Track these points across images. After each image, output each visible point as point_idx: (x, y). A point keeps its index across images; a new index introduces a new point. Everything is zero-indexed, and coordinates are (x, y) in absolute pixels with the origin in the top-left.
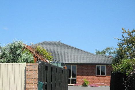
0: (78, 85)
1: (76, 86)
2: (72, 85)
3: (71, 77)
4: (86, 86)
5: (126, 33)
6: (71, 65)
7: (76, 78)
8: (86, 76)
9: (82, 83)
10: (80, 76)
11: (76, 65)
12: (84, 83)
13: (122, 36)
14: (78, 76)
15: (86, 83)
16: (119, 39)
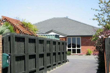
0: (82, 54)
1: (81, 55)
2: (78, 55)
3: (76, 47)
4: (90, 55)
5: (102, 3)
6: (76, 37)
7: (80, 48)
8: (89, 46)
9: (86, 52)
10: (84, 47)
11: (80, 37)
12: (88, 52)
13: (100, 7)
14: (83, 47)
15: (89, 52)
16: (96, 10)
